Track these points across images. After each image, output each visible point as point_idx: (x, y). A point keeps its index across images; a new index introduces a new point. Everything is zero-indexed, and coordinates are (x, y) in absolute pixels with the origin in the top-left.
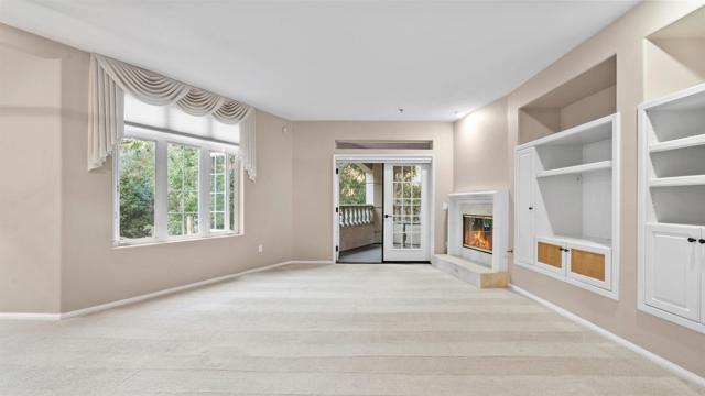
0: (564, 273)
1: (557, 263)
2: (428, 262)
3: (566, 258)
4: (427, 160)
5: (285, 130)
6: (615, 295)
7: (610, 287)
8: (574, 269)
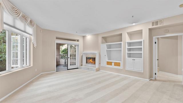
0: (113, 66)
1: (111, 65)
2: (77, 68)
3: (113, 64)
4: (78, 44)
5: (41, 31)
6: (122, 68)
7: (121, 67)
8: (115, 65)
